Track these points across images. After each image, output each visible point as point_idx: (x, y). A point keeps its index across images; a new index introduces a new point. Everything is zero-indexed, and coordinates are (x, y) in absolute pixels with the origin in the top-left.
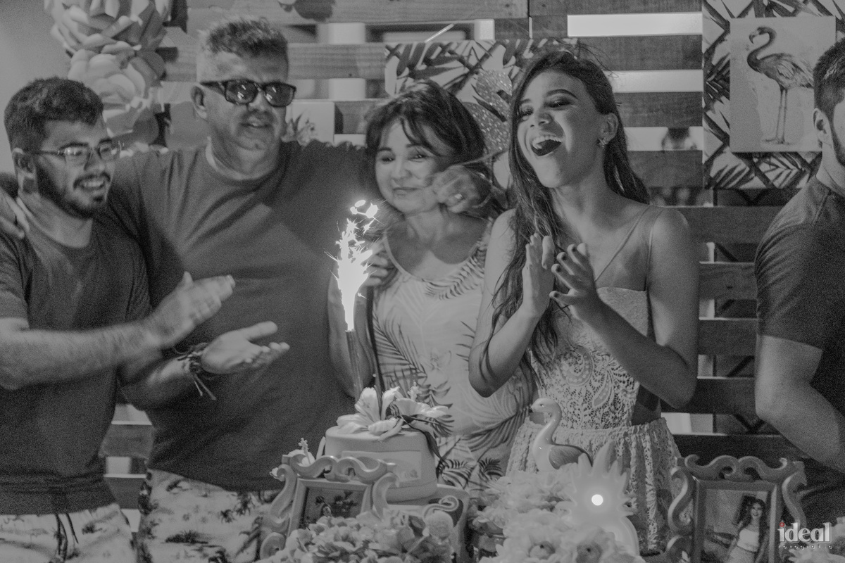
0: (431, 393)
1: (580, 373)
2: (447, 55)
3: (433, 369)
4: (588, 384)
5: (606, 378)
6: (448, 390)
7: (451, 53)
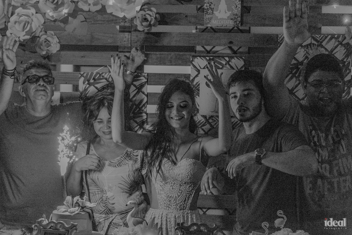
0: (108, 199)
1: (174, 190)
2: (101, 77)
3: (109, 191)
4: (176, 194)
5: (183, 192)
6: (114, 198)
7: (103, 76)
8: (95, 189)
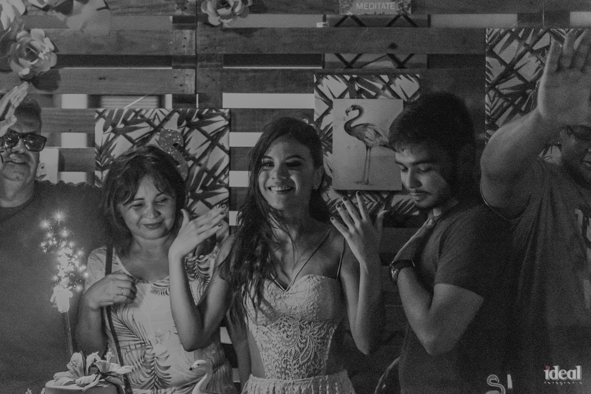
0: (155, 358)
1: (290, 338)
2: (139, 118)
3: (157, 343)
4: (296, 346)
5: (308, 341)
6: (168, 357)
7: (142, 116)
8: (129, 341)
